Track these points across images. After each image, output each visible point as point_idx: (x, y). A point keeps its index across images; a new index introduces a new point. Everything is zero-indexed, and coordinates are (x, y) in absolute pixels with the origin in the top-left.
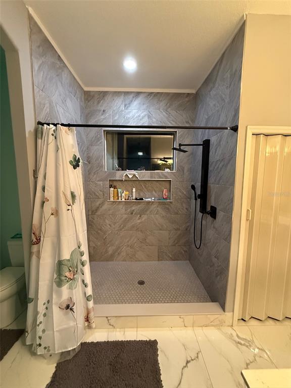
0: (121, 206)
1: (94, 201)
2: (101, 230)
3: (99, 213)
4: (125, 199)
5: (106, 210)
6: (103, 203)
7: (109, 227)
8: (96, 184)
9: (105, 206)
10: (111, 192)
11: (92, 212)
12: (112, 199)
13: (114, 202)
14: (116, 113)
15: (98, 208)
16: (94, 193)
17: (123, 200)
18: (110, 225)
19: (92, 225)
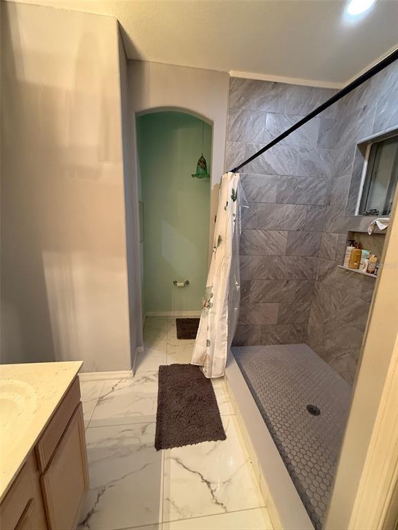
0: (356, 281)
1: (324, 262)
2: (323, 307)
3: (325, 281)
4: (368, 271)
5: (334, 279)
6: (333, 268)
7: (334, 307)
8: (330, 236)
9: (335, 275)
10: (347, 253)
11: (319, 277)
12: (346, 266)
13: (348, 270)
14: (386, 100)
15: (326, 273)
16: (326, 251)
17: (364, 271)
18: (335, 306)
19: (315, 295)
